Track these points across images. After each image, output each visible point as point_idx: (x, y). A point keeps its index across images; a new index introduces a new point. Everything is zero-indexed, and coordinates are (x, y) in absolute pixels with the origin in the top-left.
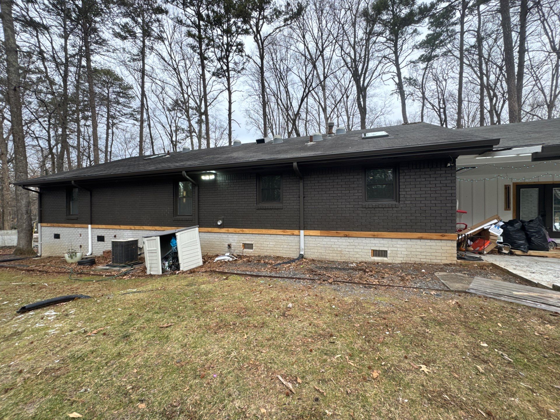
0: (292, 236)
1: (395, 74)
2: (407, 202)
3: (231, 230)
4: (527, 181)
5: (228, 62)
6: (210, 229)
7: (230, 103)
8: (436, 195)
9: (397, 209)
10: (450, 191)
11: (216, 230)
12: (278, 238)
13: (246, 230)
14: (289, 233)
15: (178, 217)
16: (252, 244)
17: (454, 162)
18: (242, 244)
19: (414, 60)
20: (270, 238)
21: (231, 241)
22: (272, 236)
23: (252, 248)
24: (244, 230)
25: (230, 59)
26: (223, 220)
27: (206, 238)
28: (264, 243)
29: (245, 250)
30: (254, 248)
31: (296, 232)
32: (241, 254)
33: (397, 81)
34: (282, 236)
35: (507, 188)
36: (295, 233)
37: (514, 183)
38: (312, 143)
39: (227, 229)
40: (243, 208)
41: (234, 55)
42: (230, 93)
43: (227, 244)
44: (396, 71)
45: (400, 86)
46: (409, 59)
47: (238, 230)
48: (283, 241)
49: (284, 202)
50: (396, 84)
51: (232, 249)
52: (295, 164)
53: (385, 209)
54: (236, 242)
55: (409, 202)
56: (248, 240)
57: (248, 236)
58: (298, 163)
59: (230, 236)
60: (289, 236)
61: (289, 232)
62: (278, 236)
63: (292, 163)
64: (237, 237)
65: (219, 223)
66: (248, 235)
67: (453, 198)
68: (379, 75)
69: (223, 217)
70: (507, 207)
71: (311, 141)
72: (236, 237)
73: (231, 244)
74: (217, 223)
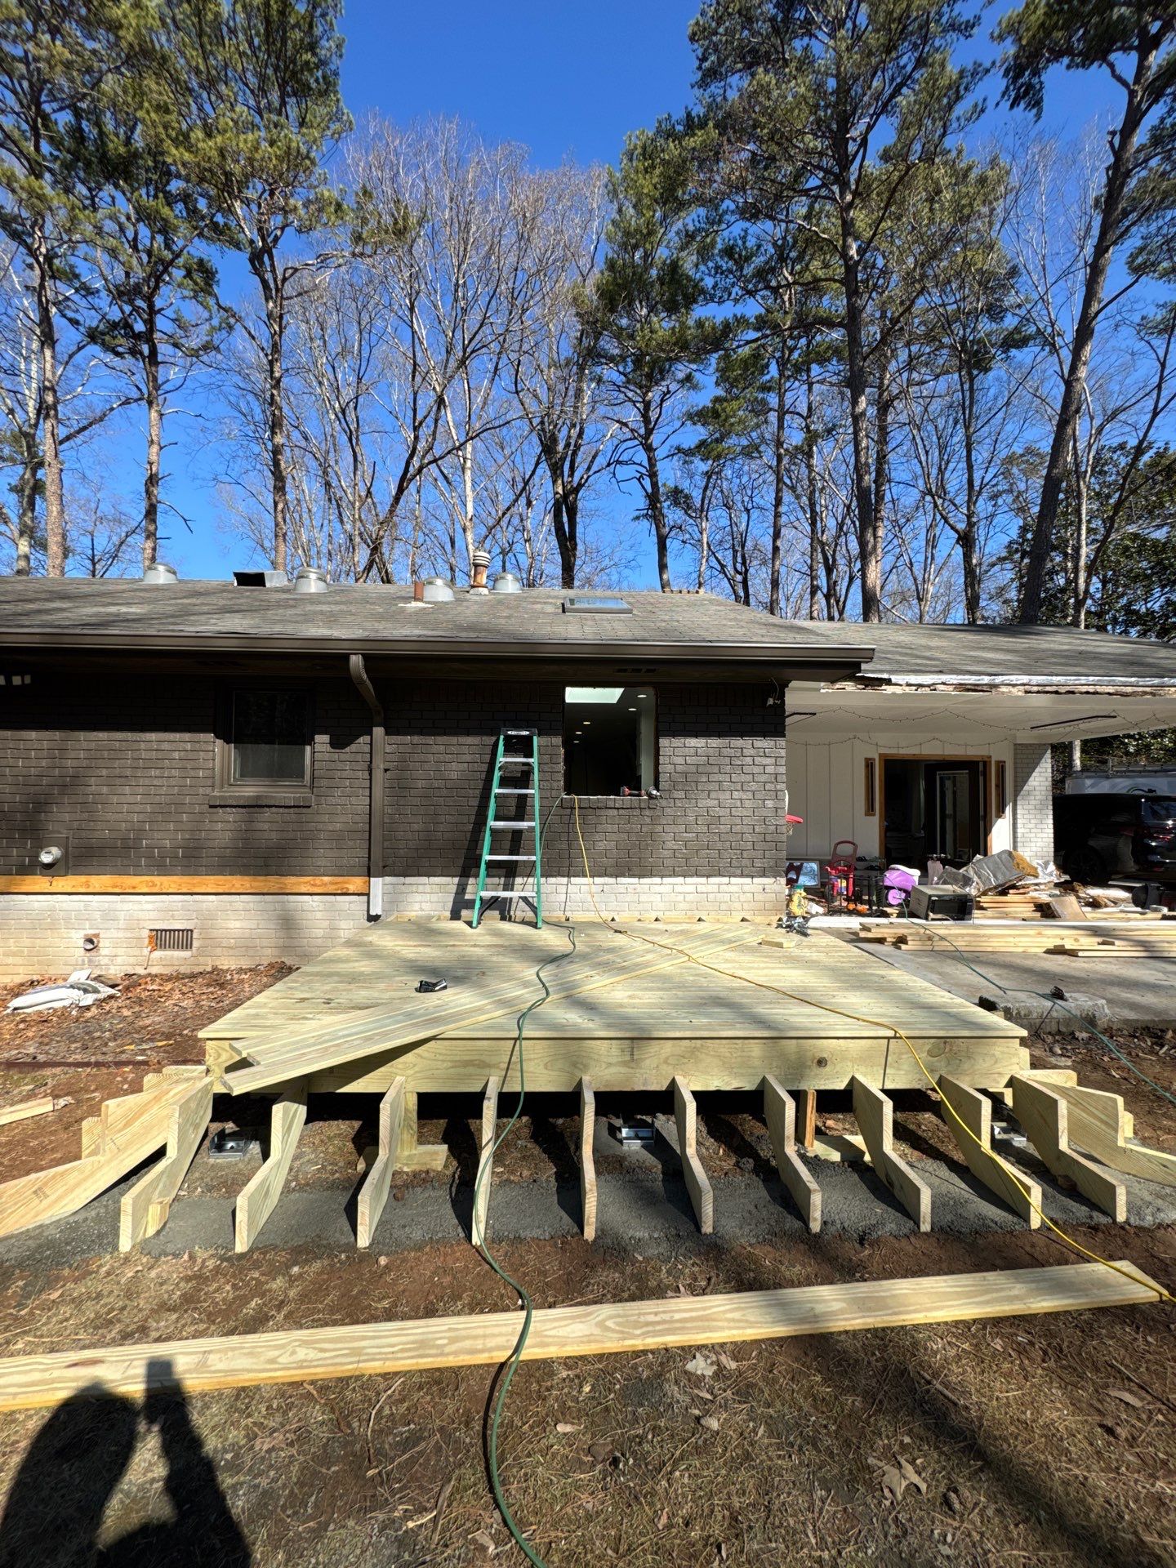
0: (340, 898)
1: (644, 471)
2: (675, 795)
3: (100, 881)
4: (902, 751)
5: (152, 312)
6: (2, 881)
8: (743, 778)
9: (651, 813)
10: (770, 769)
11: (40, 882)
12: (293, 906)
13: (167, 882)
14: (331, 888)
16: (191, 931)
17: (782, 696)
18: (146, 933)
19: (685, 446)
20: (259, 907)
21: (100, 923)
23: (188, 946)
24: (157, 879)
25: (159, 302)
26: (66, 845)
29: (158, 954)
30: (196, 944)
31: (357, 883)
32: (141, 971)
33: (650, 490)
35: (869, 764)
36: (353, 888)
37: (881, 755)
38: (420, 605)
39: (83, 878)
41: (178, 295)
43: (82, 934)
44: (646, 463)
45: (653, 499)
46: (674, 441)
47: (130, 881)
49: (317, 783)
50: (647, 495)
51: (103, 952)
52: (356, 661)
53: (621, 812)
54: (120, 924)
56: (172, 918)
57: (172, 903)
58: (366, 657)
59: (98, 903)
60: (331, 898)
61: (332, 883)
63: (346, 657)
64: (125, 906)
65: (46, 858)
66: (172, 898)
68: (609, 465)
69: (66, 833)
70: (870, 809)
71: (416, 599)
72: (121, 906)
73: (97, 936)
74: (38, 856)
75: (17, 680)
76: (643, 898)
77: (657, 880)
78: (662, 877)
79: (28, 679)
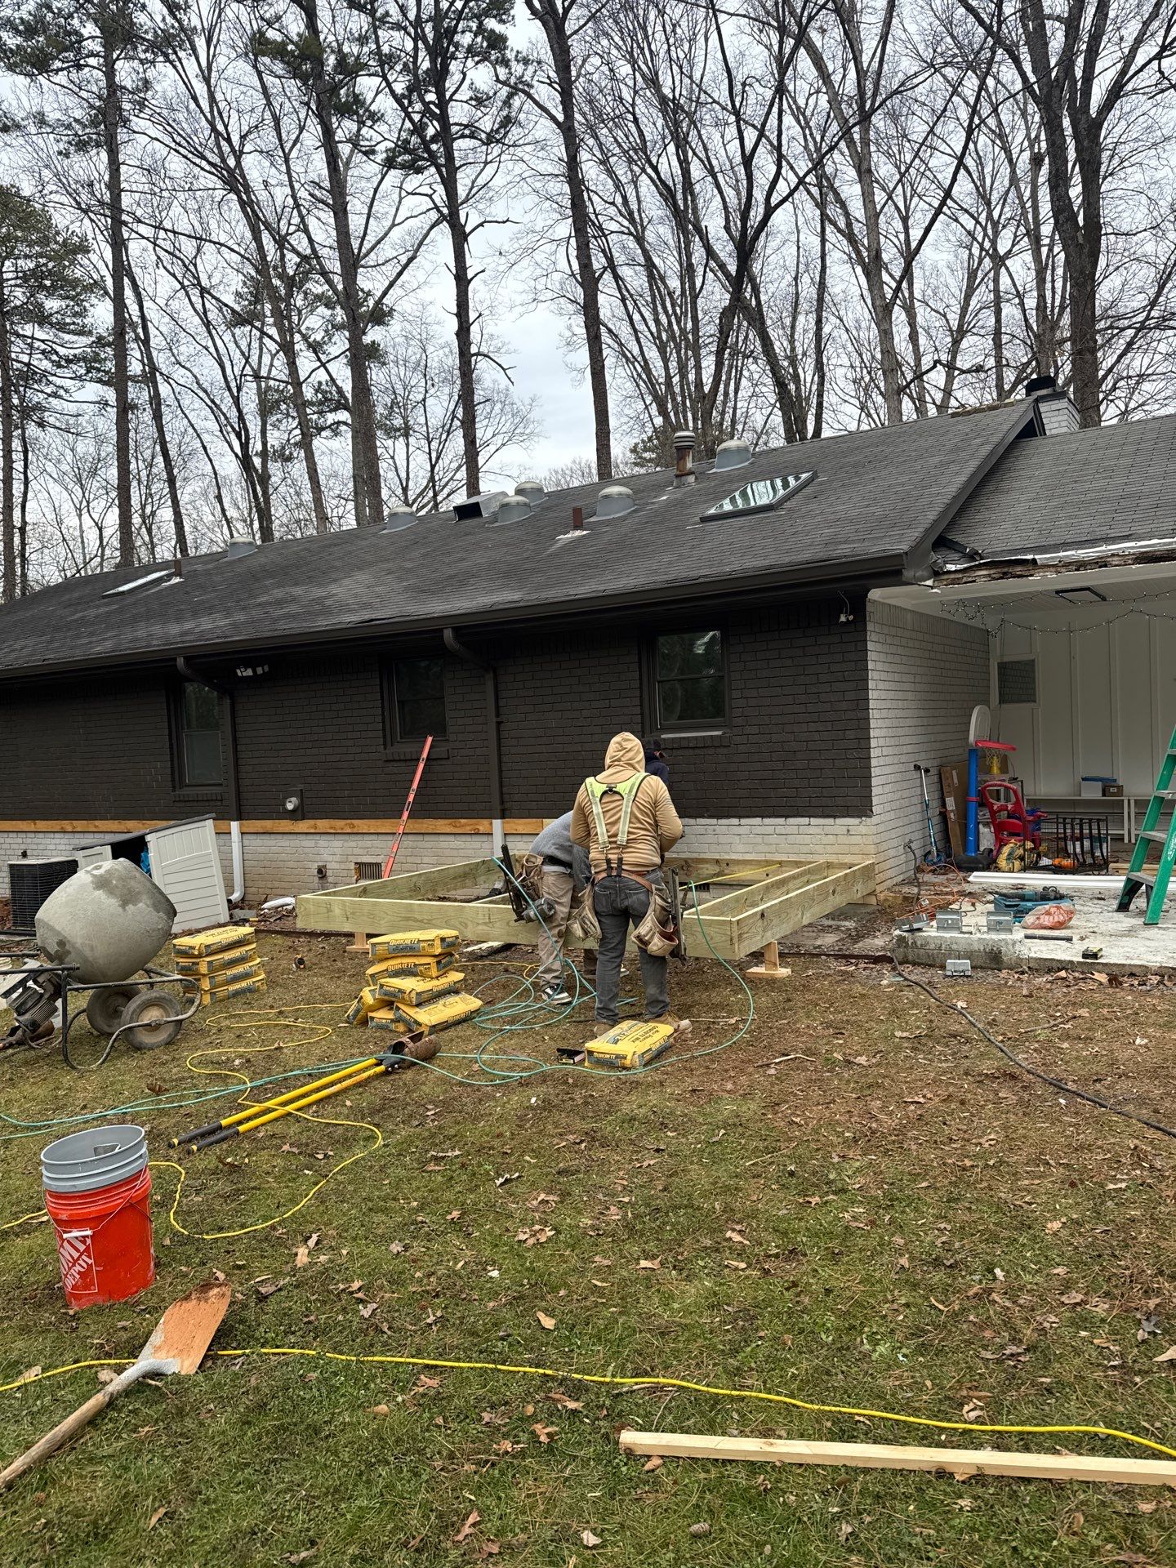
0: (475, 838)
2: (748, 730)
3: (323, 825)
5: (443, 103)
6: (268, 824)
7: (462, 280)
8: (820, 707)
9: (725, 751)
10: (850, 695)
11: (285, 825)
12: (443, 845)
13: (362, 825)
14: (467, 829)
15: (186, 791)
16: (379, 865)
17: (862, 608)
18: (352, 866)
20: (420, 844)
21: (326, 857)
22: (427, 838)
23: (380, 877)
24: (356, 822)
25: (450, 84)
26: (301, 796)
27: (260, 850)
28: (409, 859)
31: (483, 825)
34: (451, 838)
36: (482, 829)
38: (578, 533)
39: (312, 822)
40: (351, 757)
41: (470, 63)
42: (460, 237)
43: (315, 865)
47: (340, 824)
48: (455, 853)
49: (452, 737)
51: (330, 880)
52: (448, 634)
53: (697, 751)
54: (338, 858)
55: (755, 730)
56: (367, 854)
57: (368, 842)
58: (454, 629)
59: (323, 841)
60: (468, 838)
61: (466, 824)
62: (442, 838)
63: (441, 630)
64: (339, 844)
65: (290, 806)
66: (366, 837)
67: (860, 715)
69: (301, 787)
71: (576, 528)
72: (337, 844)
73: (325, 866)
74: (284, 805)
75: (259, 671)
76: (722, 839)
77: (735, 821)
78: (740, 817)
79: (266, 668)
